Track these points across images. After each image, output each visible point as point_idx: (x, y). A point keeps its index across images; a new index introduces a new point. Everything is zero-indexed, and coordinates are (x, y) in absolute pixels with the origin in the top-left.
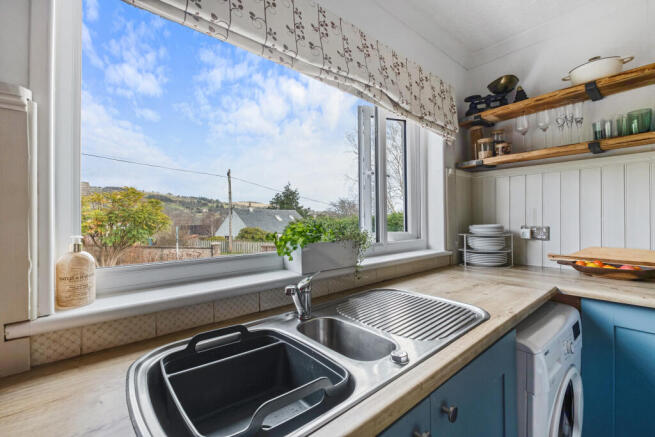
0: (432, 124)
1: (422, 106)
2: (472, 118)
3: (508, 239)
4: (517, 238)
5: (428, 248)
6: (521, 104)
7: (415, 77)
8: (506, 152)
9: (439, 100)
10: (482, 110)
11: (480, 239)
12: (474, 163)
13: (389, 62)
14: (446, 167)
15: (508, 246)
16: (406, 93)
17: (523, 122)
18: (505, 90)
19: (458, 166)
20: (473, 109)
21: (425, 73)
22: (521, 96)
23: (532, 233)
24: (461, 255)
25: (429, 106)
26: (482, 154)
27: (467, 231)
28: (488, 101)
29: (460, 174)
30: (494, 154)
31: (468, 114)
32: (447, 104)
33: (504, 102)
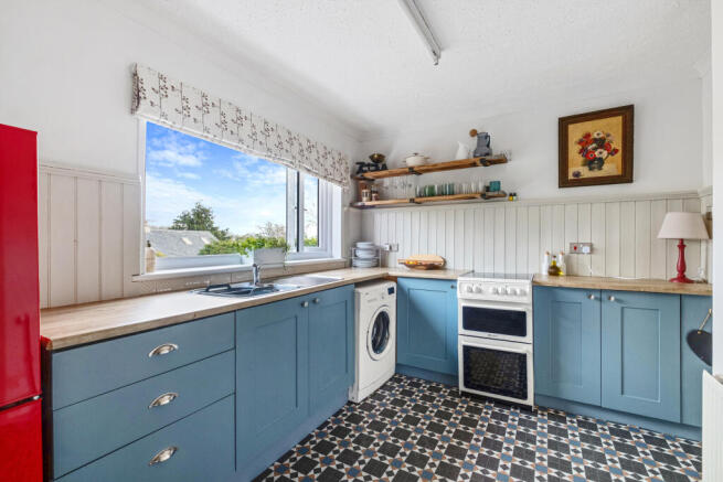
0: (332, 180)
1: (326, 170)
2: (359, 176)
3: (377, 251)
4: (383, 250)
5: (332, 257)
6: (384, 172)
7: (322, 153)
8: (377, 199)
9: (337, 165)
10: (365, 172)
11: (363, 251)
12: (360, 204)
13: (305, 146)
14: (343, 206)
15: (377, 255)
16: (315, 164)
17: (387, 181)
18: (378, 162)
19: (352, 205)
20: (360, 170)
21: (329, 149)
22: (385, 168)
23: (390, 248)
24: (351, 262)
25: (330, 170)
26: (365, 199)
27: (355, 246)
28: (369, 165)
29: (352, 210)
30: (371, 200)
31: (358, 173)
32: (343, 167)
33: (377, 170)
